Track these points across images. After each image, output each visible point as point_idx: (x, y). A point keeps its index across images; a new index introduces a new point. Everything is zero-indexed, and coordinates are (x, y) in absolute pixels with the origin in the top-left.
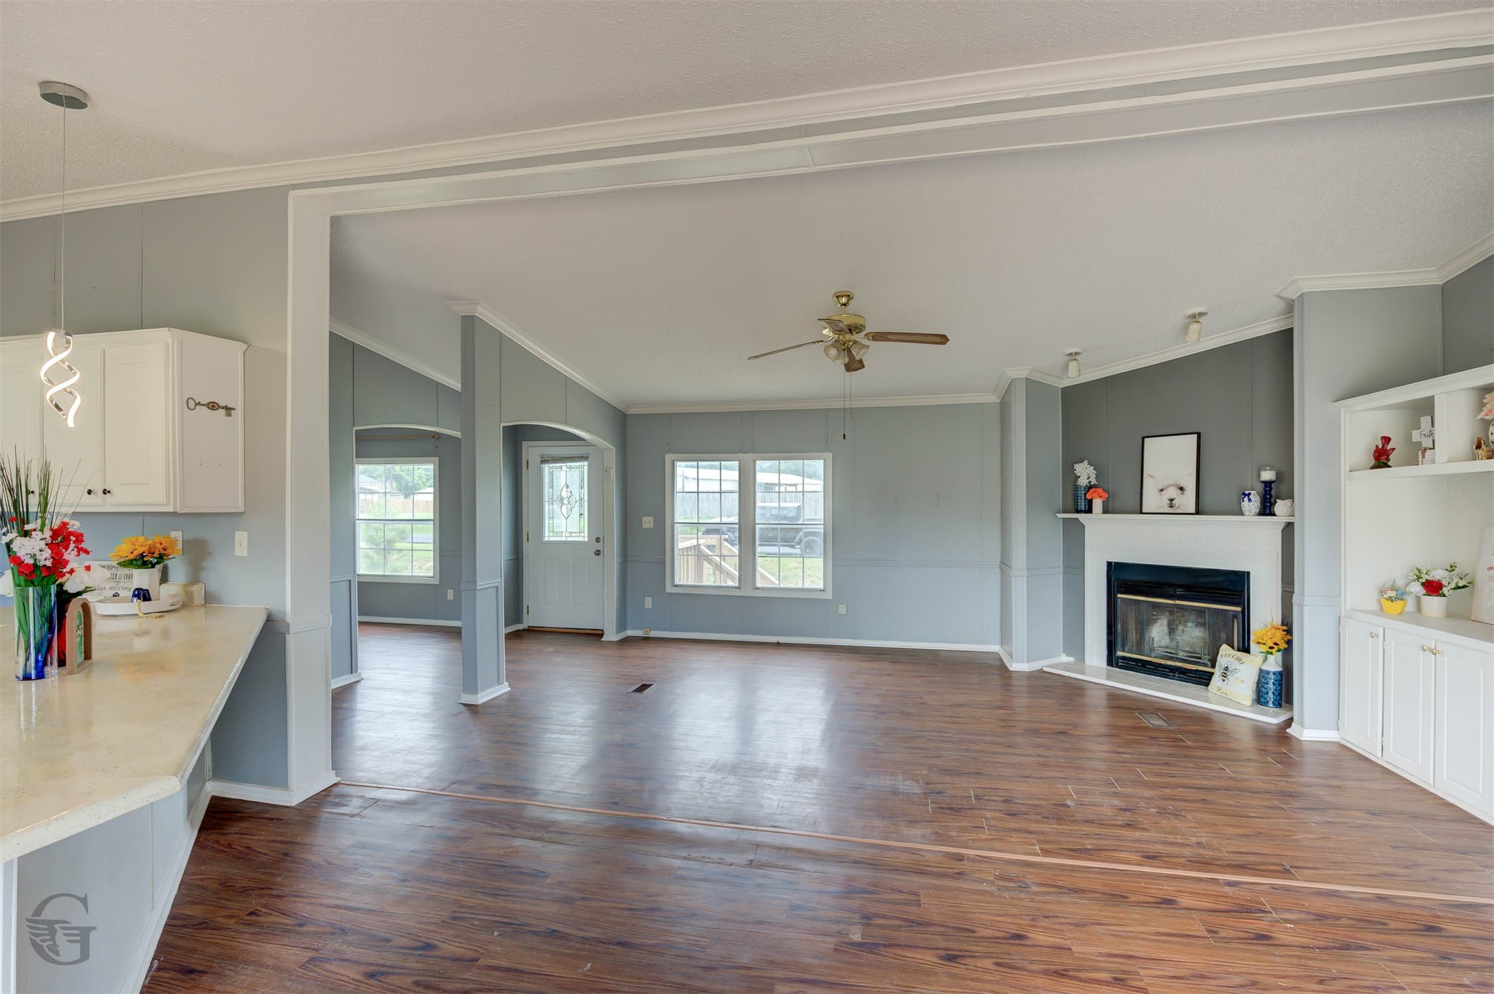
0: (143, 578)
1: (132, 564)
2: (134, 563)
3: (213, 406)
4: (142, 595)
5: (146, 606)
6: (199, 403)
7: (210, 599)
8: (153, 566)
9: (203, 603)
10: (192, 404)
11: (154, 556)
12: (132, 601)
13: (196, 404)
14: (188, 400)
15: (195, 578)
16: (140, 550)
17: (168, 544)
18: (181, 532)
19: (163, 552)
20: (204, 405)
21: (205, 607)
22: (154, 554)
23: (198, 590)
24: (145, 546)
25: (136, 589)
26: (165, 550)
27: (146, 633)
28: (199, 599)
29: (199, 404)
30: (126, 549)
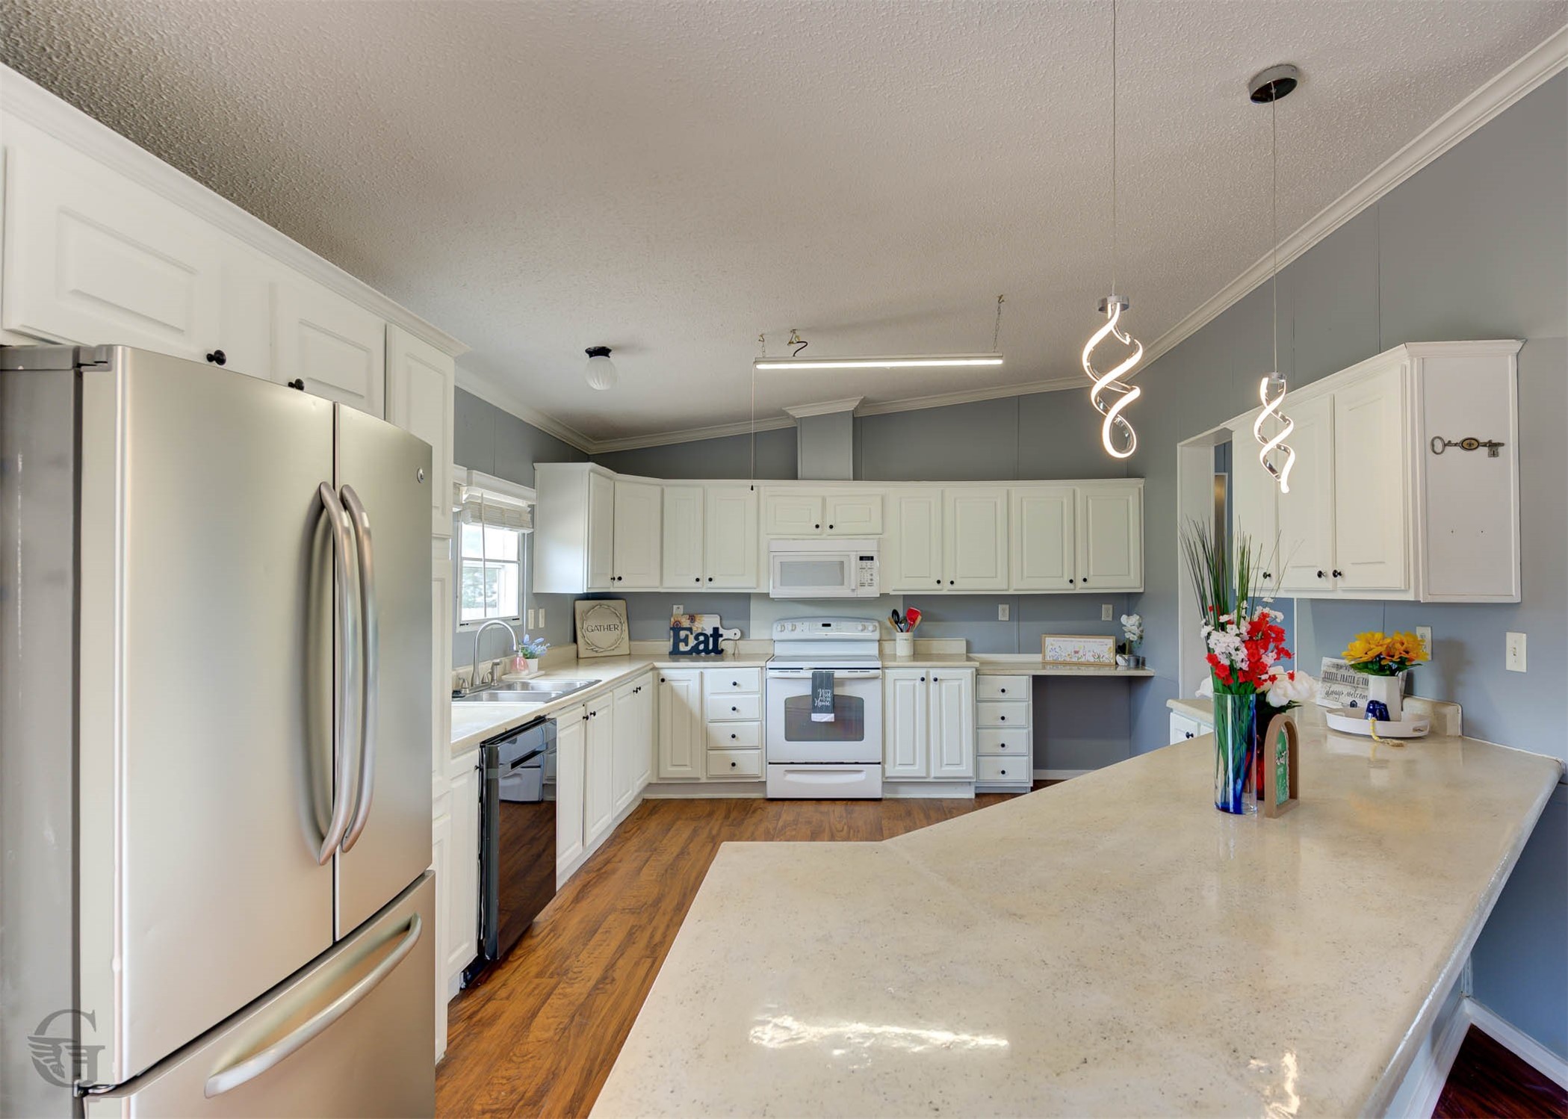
0: (1379, 688)
1: (1367, 668)
2: (1370, 666)
3: (1469, 444)
4: (1379, 711)
5: (1383, 728)
6: (1450, 442)
7: (1469, 730)
8: (1393, 673)
9: (1460, 733)
10: (1439, 445)
11: (1394, 659)
12: (1366, 718)
13: (1445, 445)
14: (1433, 440)
15: (1448, 695)
16: (1376, 650)
17: (1410, 645)
18: (1430, 629)
19: (1405, 655)
20: (1456, 445)
21: (1463, 740)
22: (1393, 656)
23: (1453, 715)
24: (1381, 645)
25: (1372, 702)
26: (1407, 652)
27: (1381, 764)
28: (1454, 728)
29: (1449, 444)
30: (1358, 649)
